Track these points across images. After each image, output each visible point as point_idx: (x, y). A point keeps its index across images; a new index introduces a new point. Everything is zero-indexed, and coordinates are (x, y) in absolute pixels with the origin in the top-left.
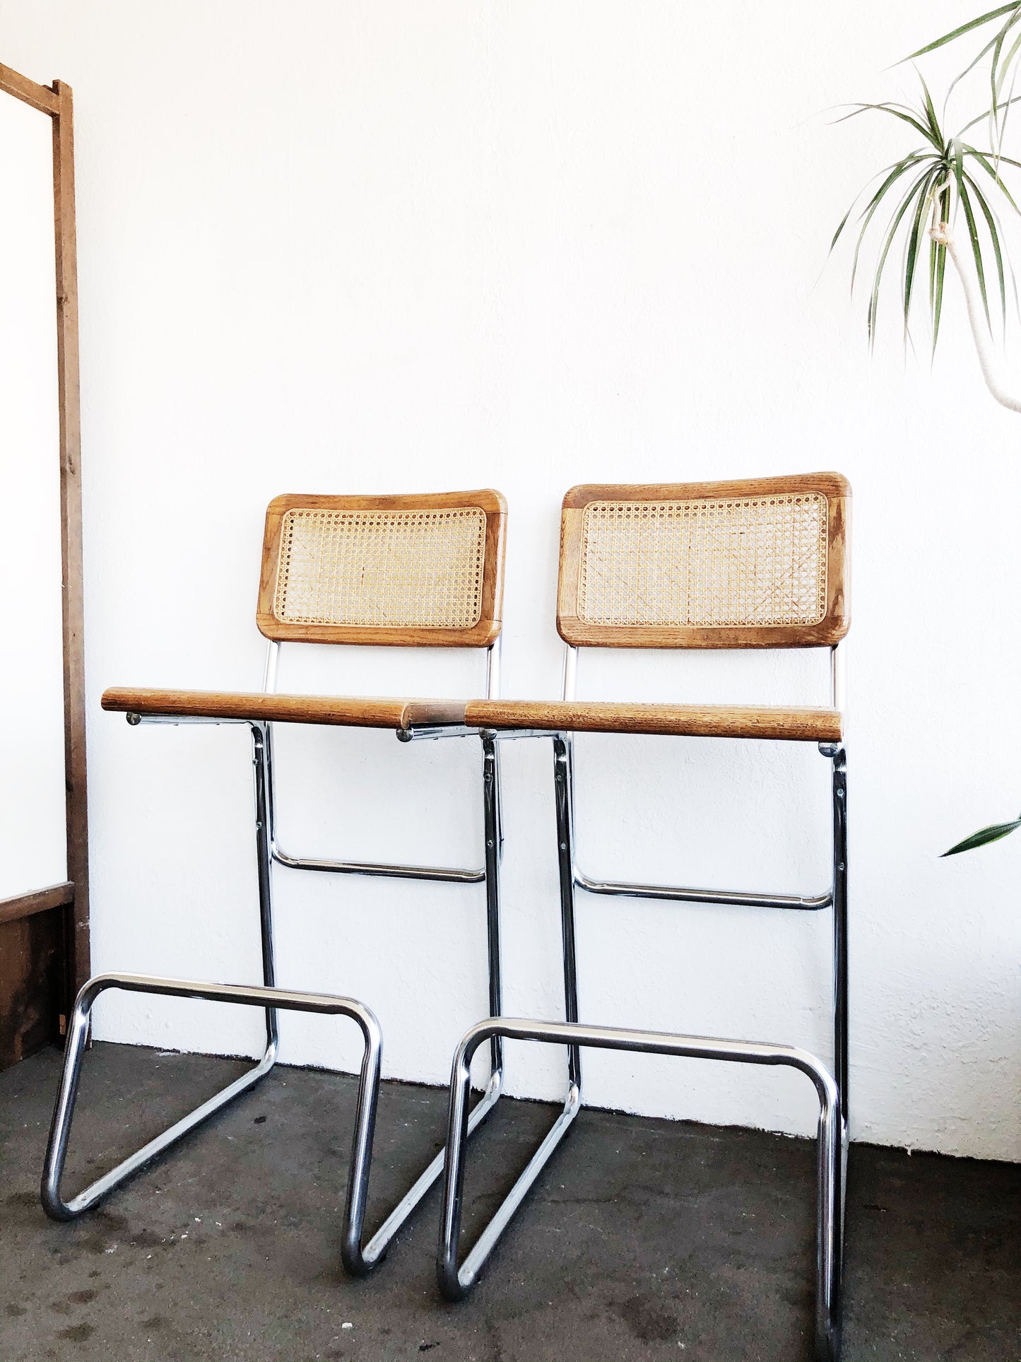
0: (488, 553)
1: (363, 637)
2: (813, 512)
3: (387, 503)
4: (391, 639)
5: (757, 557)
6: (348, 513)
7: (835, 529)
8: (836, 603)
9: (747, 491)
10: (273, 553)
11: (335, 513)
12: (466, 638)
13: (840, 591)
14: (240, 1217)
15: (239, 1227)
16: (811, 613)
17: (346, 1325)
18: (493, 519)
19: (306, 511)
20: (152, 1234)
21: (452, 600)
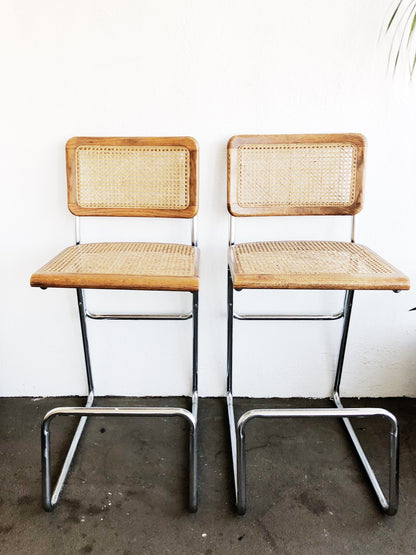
0: (191, 170)
1: (126, 213)
2: (349, 152)
3: (132, 142)
4: (141, 214)
5: (322, 173)
6: (111, 147)
7: (360, 162)
8: (359, 196)
9: (318, 140)
10: (73, 171)
11: (104, 148)
12: (181, 214)
13: (361, 191)
14: (127, 488)
15: (130, 493)
16: (347, 200)
17: (204, 535)
18: (193, 154)
19: (87, 147)
20: (95, 506)
21: (173, 195)
